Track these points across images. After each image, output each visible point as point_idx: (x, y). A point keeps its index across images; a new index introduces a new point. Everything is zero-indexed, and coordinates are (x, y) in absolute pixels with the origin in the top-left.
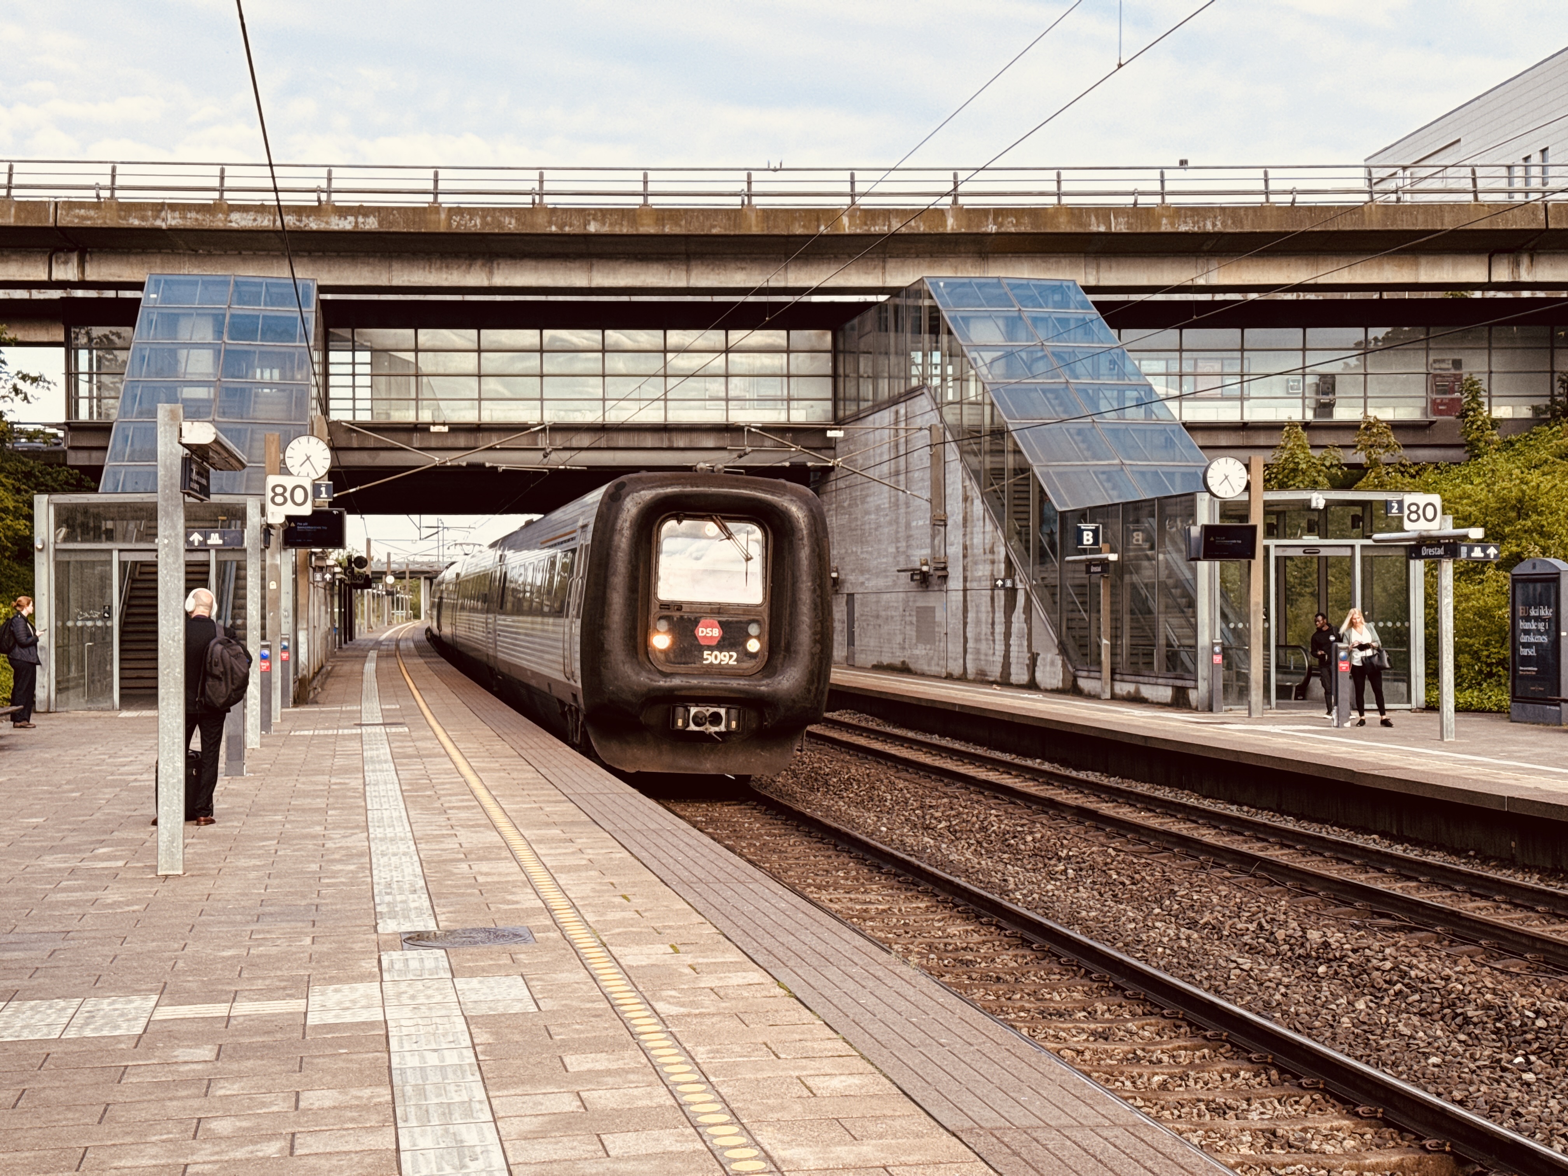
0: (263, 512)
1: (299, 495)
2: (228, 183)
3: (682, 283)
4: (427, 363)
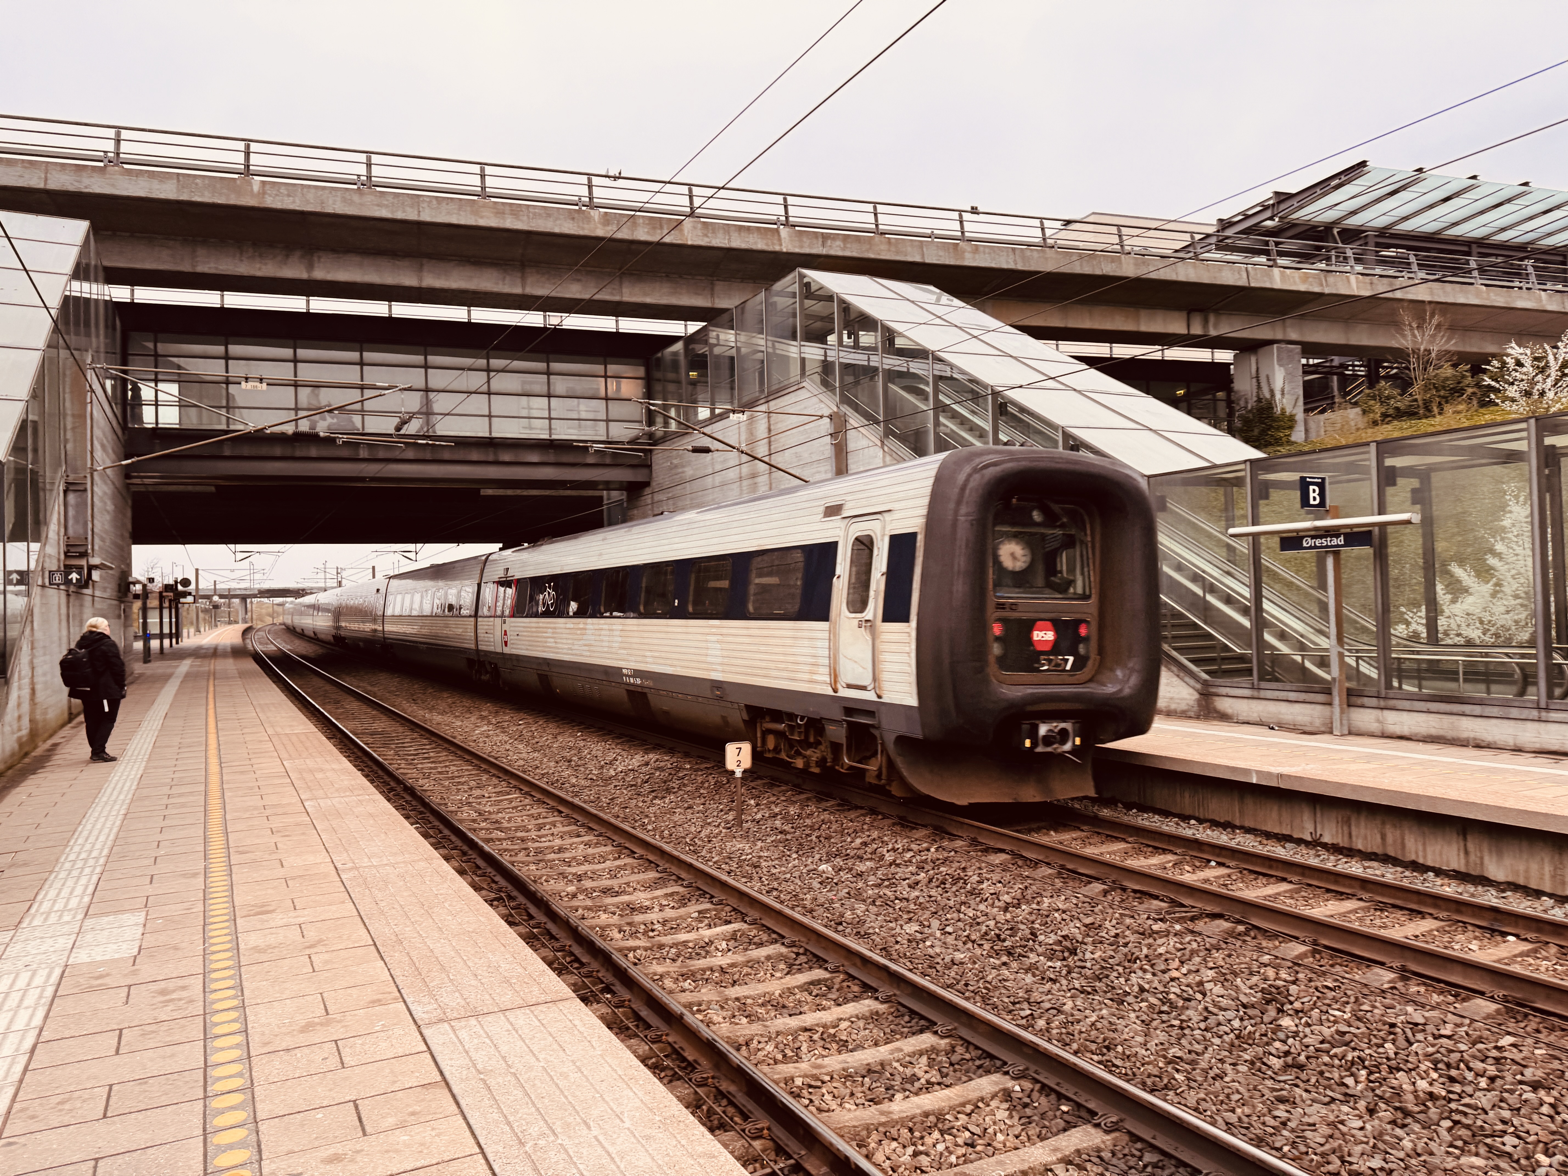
3: (518, 290)
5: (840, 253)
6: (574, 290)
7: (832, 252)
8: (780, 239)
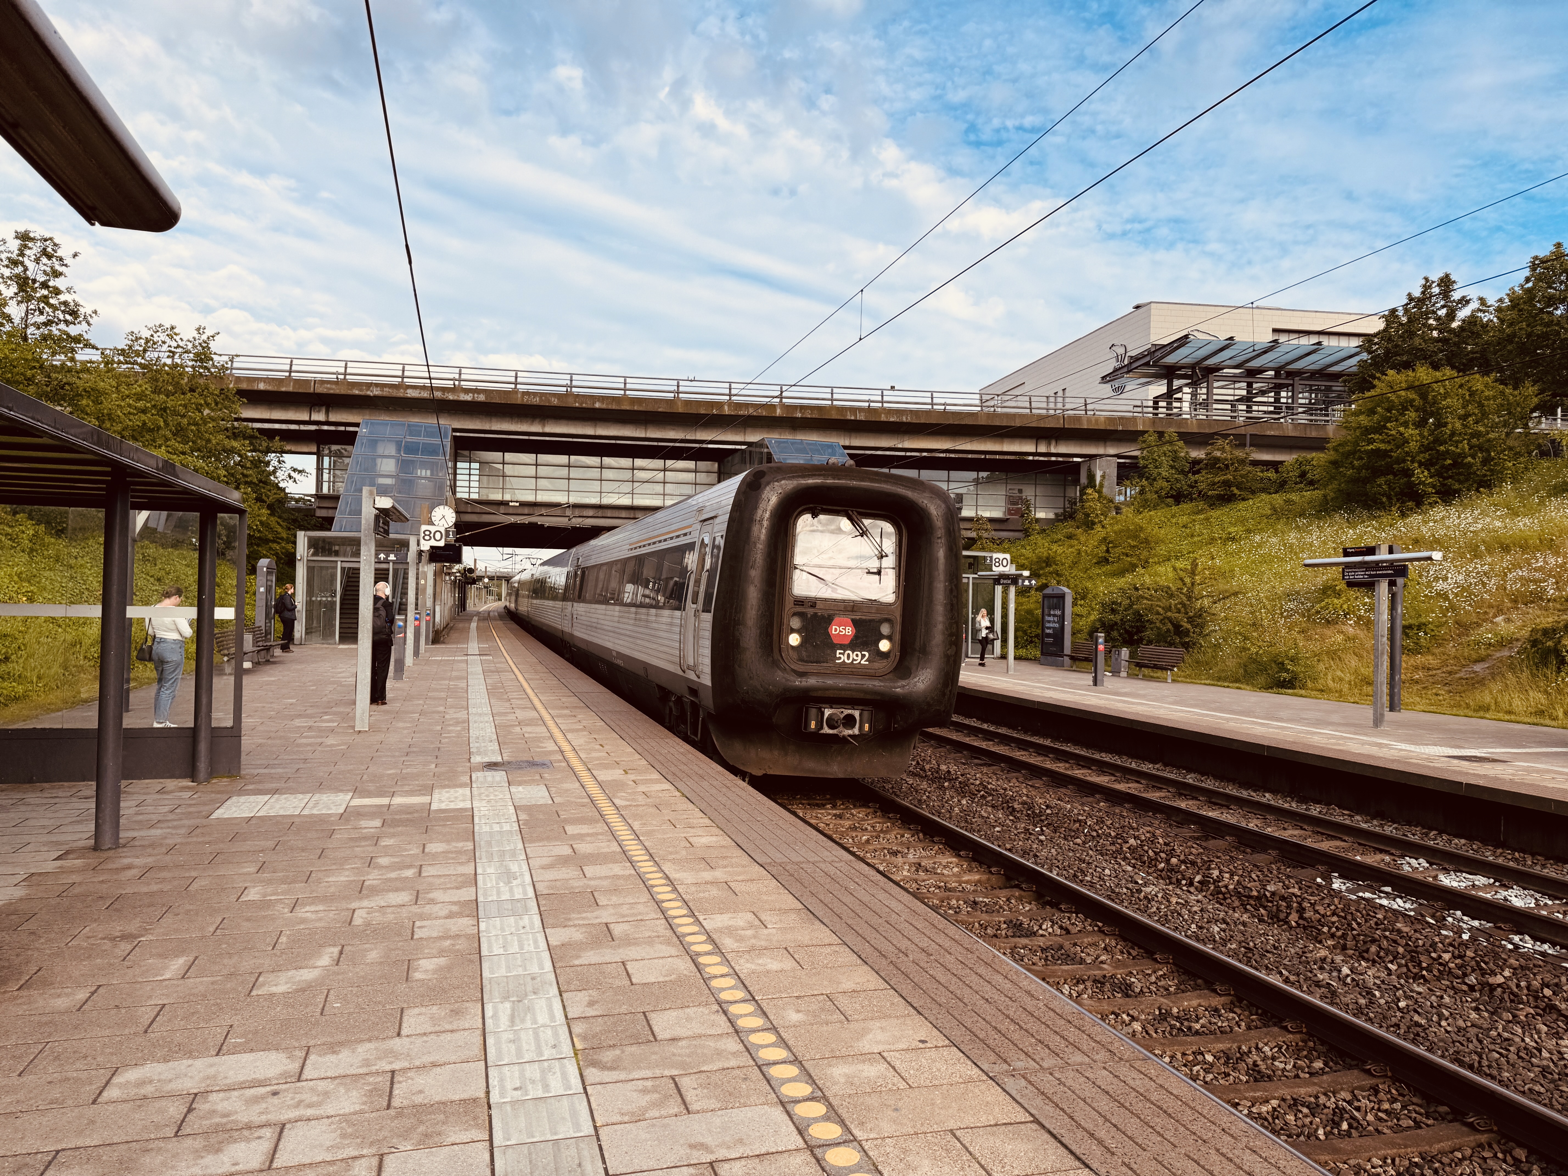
0: (418, 545)
1: (438, 536)
2: (406, 374)
3: (643, 435)
4: (508, 469)
8: (775, 408)
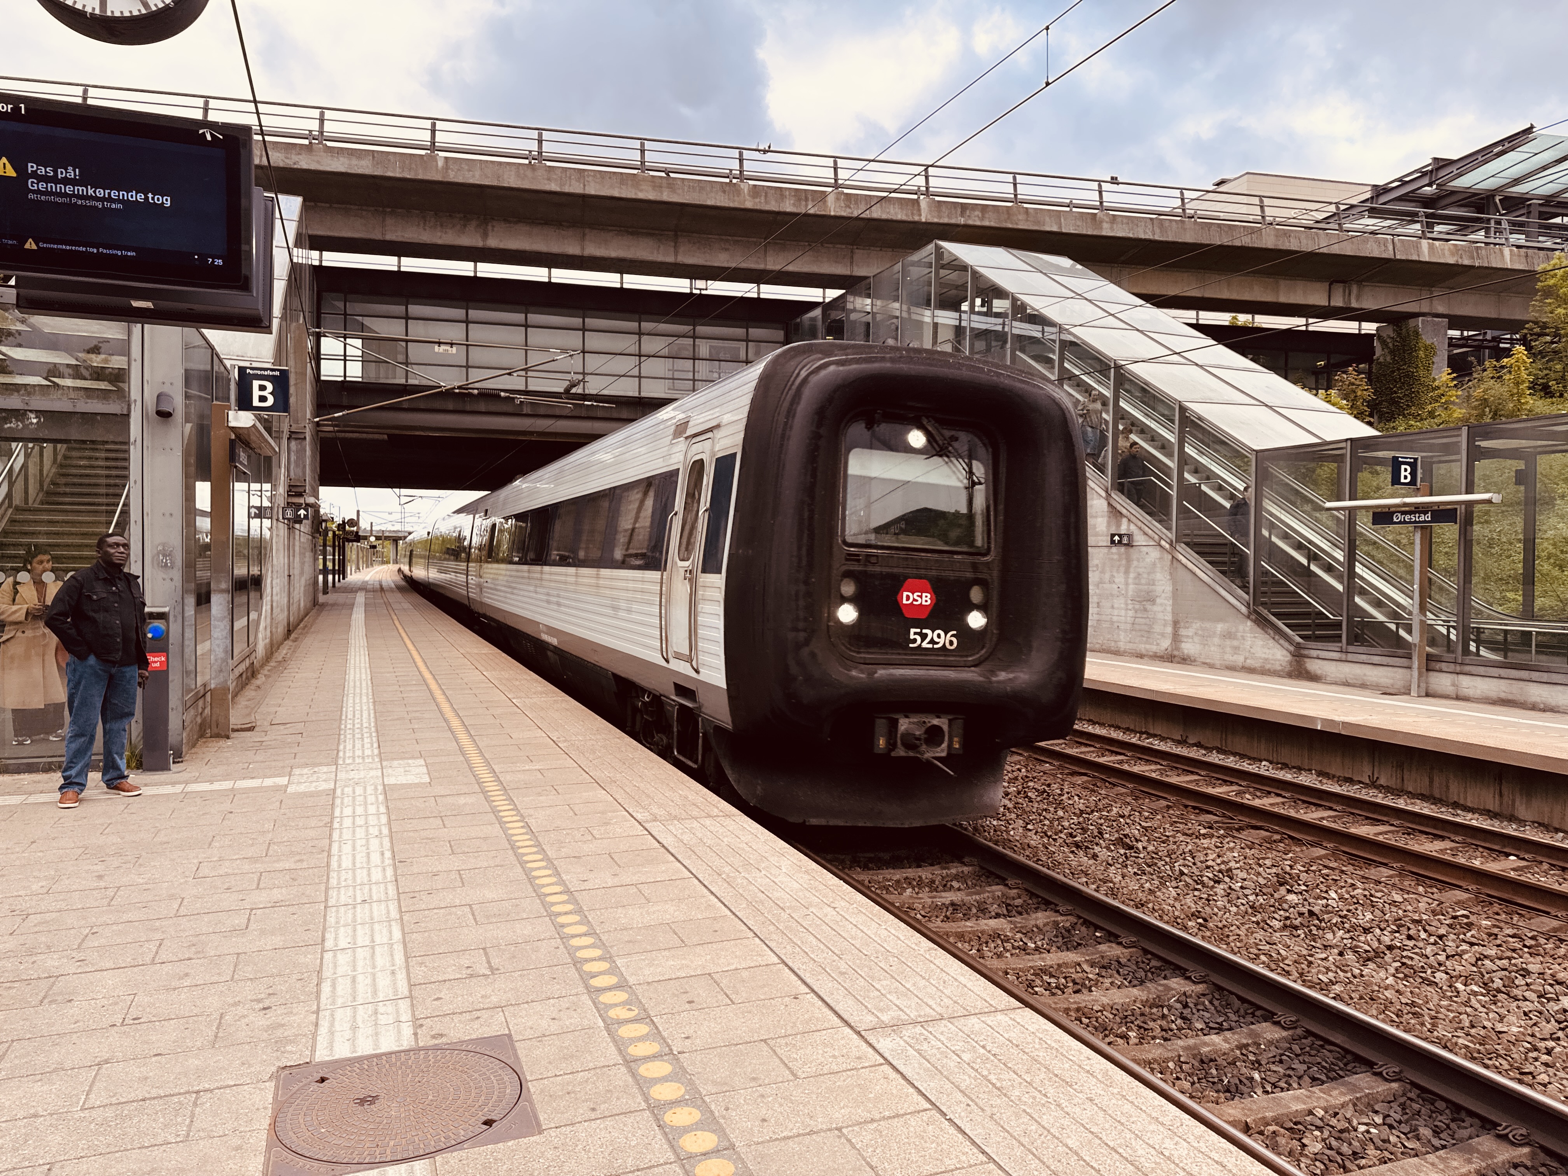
3: (670, 259)
4: (414, 330)
5: (978, 223)
6: (722, 259)
7: (970, 222)
8: (919, 210)
